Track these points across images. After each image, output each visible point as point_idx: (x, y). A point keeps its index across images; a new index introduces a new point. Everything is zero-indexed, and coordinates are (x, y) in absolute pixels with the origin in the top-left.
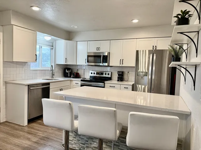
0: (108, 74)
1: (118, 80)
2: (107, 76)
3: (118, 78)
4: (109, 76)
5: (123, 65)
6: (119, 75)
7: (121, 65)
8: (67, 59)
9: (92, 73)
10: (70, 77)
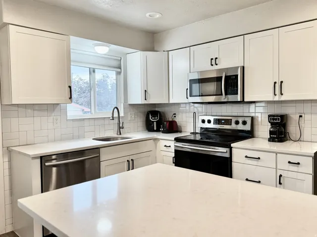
0: (244, 123)
1: (271, 140)
2: (240, 127)
3: (271, 133)
4: (247, 127)
5: (283, 98)
6: (272, 124)
7: (277, 98)
8: (149, 91)
9: (203, 121)
10: (158, 130)
